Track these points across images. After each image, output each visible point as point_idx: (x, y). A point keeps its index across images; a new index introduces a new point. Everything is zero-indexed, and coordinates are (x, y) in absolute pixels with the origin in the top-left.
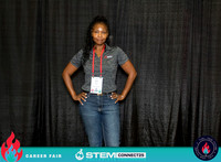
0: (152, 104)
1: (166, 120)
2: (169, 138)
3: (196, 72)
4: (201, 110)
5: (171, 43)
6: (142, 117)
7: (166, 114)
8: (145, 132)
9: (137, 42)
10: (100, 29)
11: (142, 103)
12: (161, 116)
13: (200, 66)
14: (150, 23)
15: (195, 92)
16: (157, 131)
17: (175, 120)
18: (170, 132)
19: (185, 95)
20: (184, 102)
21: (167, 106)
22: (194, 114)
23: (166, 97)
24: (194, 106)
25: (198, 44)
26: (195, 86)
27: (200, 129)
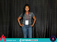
0: (39, 27)
1: (43, 31)
2: (44, 36)
3: (50, 19)
4: (52, 29)
5: (44, 11)
6: (37, 30)
7: (43, 30)
8: (38, 34)
9: (35, 11)
10: (27, 8)
11: (37, 27)
12: (42, 30)
13: (52, 17)
14: (39, 6)
15: (50, 24)
16: (41, 34)
17: (45, 31)
18: (44, 34)
19: (48, 25)
20: (47, 27)
21: (43, 28)
22: (50, 30)
23: (43, 25)
24: (50, 28)
25: (51, 12)
26: (50, 22)
27: (51, 33)
